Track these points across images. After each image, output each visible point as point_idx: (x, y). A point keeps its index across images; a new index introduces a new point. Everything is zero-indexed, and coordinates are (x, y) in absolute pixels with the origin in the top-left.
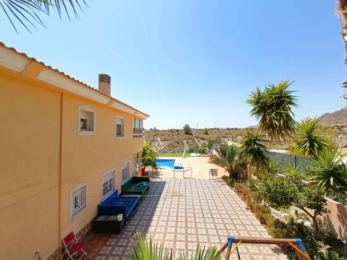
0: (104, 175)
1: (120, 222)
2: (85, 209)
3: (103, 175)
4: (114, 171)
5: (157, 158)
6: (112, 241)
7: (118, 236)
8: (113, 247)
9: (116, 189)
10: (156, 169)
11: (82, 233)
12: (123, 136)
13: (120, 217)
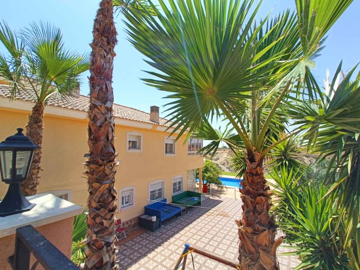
0: (152, 183)
1: (153, 222)
2: (131, 206)
3: (150, 184)
4: (164, 182)
5: (220, 176)
6: (145, 235)
7: (152, 233)
8: (143, 238)
9: (165, 198)
10: (222, 187)
11: (129, 223)
12: (174, 153)
13: (154, 219)
